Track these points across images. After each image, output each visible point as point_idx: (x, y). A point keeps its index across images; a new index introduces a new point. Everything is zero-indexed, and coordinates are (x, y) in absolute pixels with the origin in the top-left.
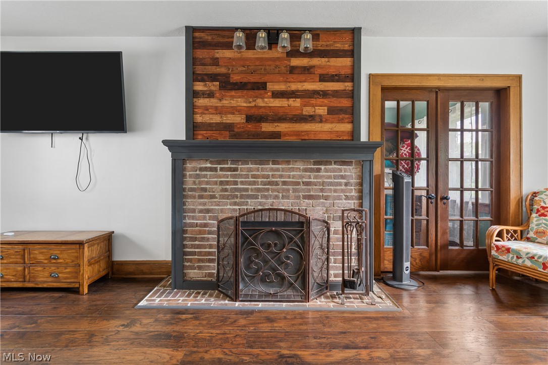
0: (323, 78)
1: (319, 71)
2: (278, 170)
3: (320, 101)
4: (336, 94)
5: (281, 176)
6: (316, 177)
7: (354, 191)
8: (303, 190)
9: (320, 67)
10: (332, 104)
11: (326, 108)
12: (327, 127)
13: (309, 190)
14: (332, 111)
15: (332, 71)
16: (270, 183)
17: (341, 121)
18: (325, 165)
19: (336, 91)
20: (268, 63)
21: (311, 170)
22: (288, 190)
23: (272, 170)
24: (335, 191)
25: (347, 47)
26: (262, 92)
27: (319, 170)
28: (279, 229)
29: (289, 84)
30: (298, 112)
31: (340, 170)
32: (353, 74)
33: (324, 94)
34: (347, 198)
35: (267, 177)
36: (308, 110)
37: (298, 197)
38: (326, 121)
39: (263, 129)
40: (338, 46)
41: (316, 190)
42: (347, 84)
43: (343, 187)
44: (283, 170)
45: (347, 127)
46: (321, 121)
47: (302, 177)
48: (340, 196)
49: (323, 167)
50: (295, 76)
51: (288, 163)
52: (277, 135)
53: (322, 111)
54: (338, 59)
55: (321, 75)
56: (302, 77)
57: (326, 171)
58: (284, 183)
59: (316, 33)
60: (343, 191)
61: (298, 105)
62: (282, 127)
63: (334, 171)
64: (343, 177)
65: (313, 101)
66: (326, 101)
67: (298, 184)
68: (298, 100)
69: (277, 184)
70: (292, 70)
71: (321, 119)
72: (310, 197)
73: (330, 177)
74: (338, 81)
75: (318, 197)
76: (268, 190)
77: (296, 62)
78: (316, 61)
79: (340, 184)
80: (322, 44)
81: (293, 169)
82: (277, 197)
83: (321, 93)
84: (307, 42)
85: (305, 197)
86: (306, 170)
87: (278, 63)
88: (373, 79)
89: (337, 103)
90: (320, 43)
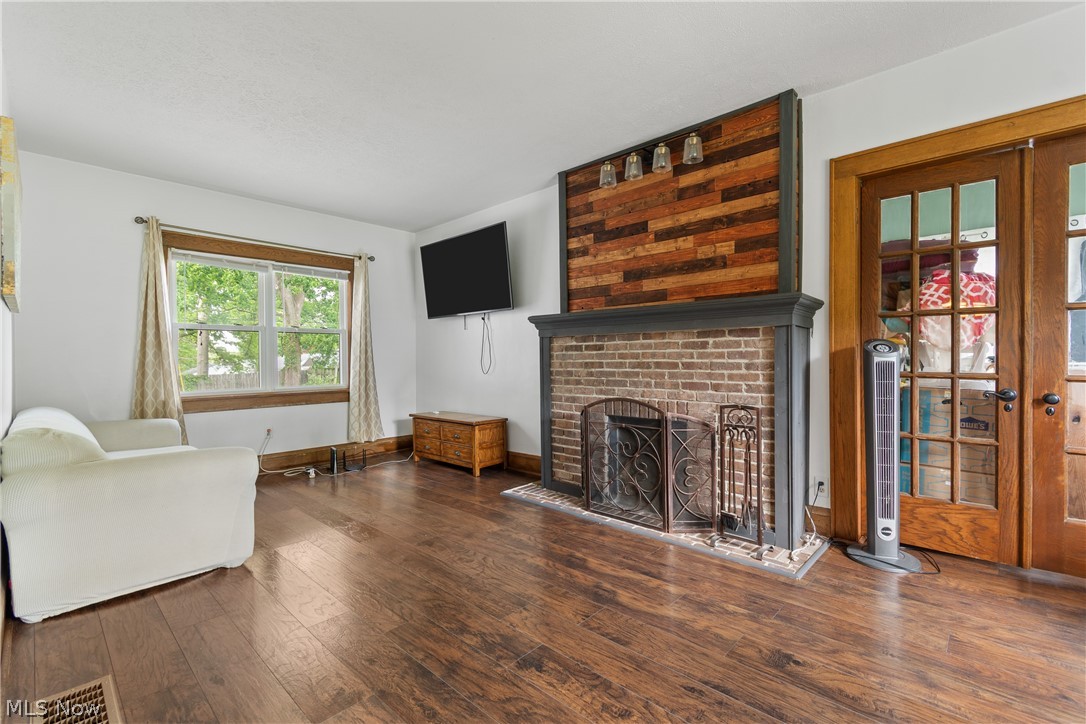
0: (728, 195)
1: (720, 186)
2: (649, 346)
3: (723, 232)
4: (750, 216)
5: (654, 355)
6: (700, 356)
7: (761, 377)
8: (683, 376)
9: (722, 178)
10: (743, 235)
11: (733, 243)
12: (734, 273)
13: (691, 376)
14: (741, 246)
15: (742, 180)
16: (640, 365)
17: (759, 260)
18: (715, 337)
19: (750, 212)
20: (649, 193)
21: (694, 346)
22: (662, 375)
23: (643, 346)
24: (731, 377)
25: (768, 131)
26: (642, 235)
27: (704, 345)
28: (630, 426)
29: (677, 217)
30: (689, 257)
31: (738, 344)
32: (778, 176)
33: (730, 220)
34: (750, 389)
35: (636, 356)
36: (706, 251)
37: (676, 386)
38: (734, 264)
39: (645, 289)
40: (754, 134)
41: (701, 376)
42: (767, 195)
43: (744, 371)
44: (657, 346)
45: (770, 269)
46: (725, 266)
47: (681, 356)
48: (737, 385)
49: (711, 341)
50: (684, 203)
51: (663, 336)
52: (661, 295)
53: (726, 248)
54: (752, 157)
55: (723, 191)
56: (696, 201)
57: (716, 345)
58: (658, 365)
60: (742, 377)
61: (691, 245)
62: (669, 282)
63: (728, 345)
64: (742, 355)
65: (712, 235)
66: (732, 231)
67: (675, 366)
68: (691, 238)
69: (648, 366)
70: (682, 194)
71: (721, 262)
72: (692, 386)
73: (721, 356)
74: (752, 194)
75: (704, 387)
76: (637, 374)
77: (686, 180)
78: (717, 170)
79: (738, 367)
80: (721, 143)
81: (668, 345)
82: (648, 385)
83: (725, 220)
84: (693, 149)
85: (686, 386)
86: (686, 346)
87: (661, 189)
88: (838, 168)
89: (748, 231)
90: (723, 139)
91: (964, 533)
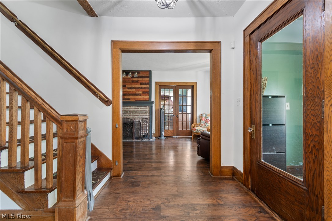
0: (141, 84)
1: (140, 82)
2: (128, 108)
3: (140, 90)
4: (145, 88)
5: (129, 110)
6: (138, 110)
8: (134, 114)
9: (140, 81)
10: (144, 91)
12: (142, 97)
13: (136, 114)
14: (143, 93)
15: (144, 82)
16: (126, 112)
17: (146, 95)
19: (145, 87)
20: (127, 80)
21: (137, 109)
22: (131, 114)
23: (126, 108)
24: (143, 114)
25: (148, 75)
26: (125, 87)
27: (139, 109)
28: (126, 123)
29: (132, 85)
30: (134, 93)
31: (144, 109)
32: (149, 83)
33: (142, 88)
34: (146, 116)
35: (125, 110)
36: (137, 92)
37: (133, 115)
38: (142, 95)
39: (125, 98)
40: (145, 75)
41: (138, 114)
42: (148, 85)
43: (145, 113)
44: (129, 108)
45: (148, 97)
46: (141, 95)
47: (134, 110)
49: (140, 108)
50: (134, 83)
51: (131, 107)
52: (129, 99)
53: (141, 93)
54: (145, 79)
55: (140, 83)
56: (136, 84)
57: (140, 109)
58: (130, 112)
59: (138, 72)
60: (145, 114)
62: (130, 97)
63: (142, 109)
64: (145, 110)
65: (139, 90)
66: (142, 90)
67: (133, 112)
68: (135, 90)
69: (128, 112)
70: (133, 81)
71: (140, 95)
72: (136, 115)
73: (141, 110)
74: (145, 85)
75: (138, 115)
76: (125, 114)
77: (134, 79)
78: (139, 79)
79: (144, 112)
80: (141, 75)
81: (132, 108)
82: (128, 115)
84: (136, 75)
85: (135, 115)
86: (135, 109)
87: (129, 80)
88: (157, 83)
89: (145, 90)
90: (141, 74)
91: (170, 133)
